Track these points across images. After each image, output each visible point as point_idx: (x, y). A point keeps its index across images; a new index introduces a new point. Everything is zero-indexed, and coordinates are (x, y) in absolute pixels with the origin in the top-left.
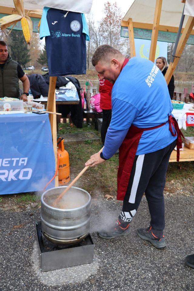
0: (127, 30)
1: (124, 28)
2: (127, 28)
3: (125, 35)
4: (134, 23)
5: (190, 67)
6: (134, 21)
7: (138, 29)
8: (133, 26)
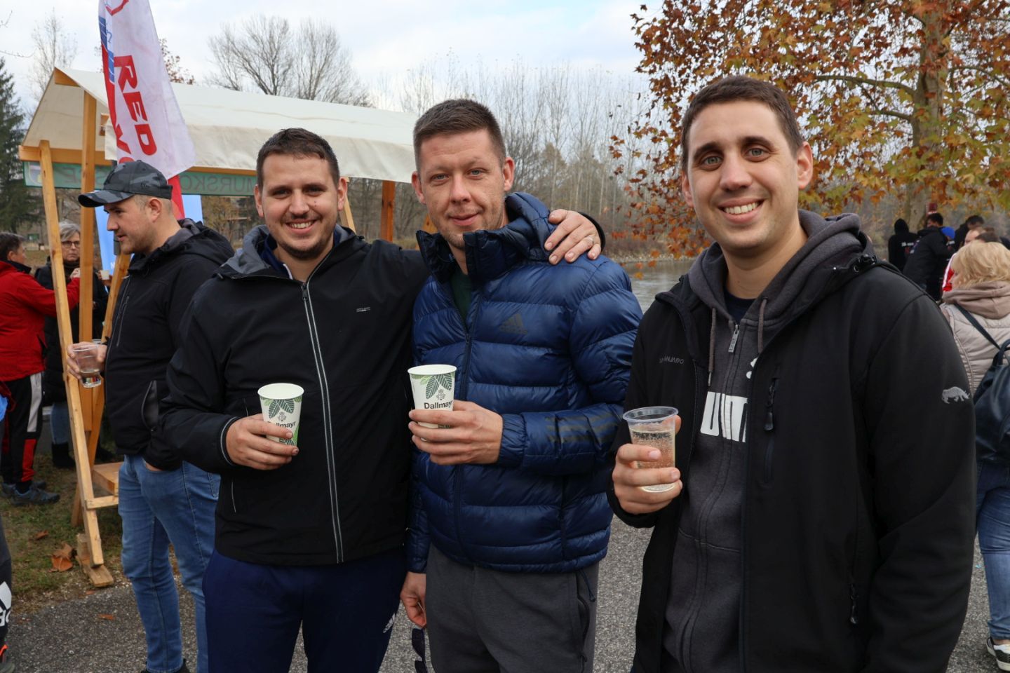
0: (37, 168)
1: (31, 164)
2: (38, 163)
3: (36, 181)
4: (54, 152)
5: (408, 222)
6: (52, 145)
7: (72, 166)
8: (52, 159)
